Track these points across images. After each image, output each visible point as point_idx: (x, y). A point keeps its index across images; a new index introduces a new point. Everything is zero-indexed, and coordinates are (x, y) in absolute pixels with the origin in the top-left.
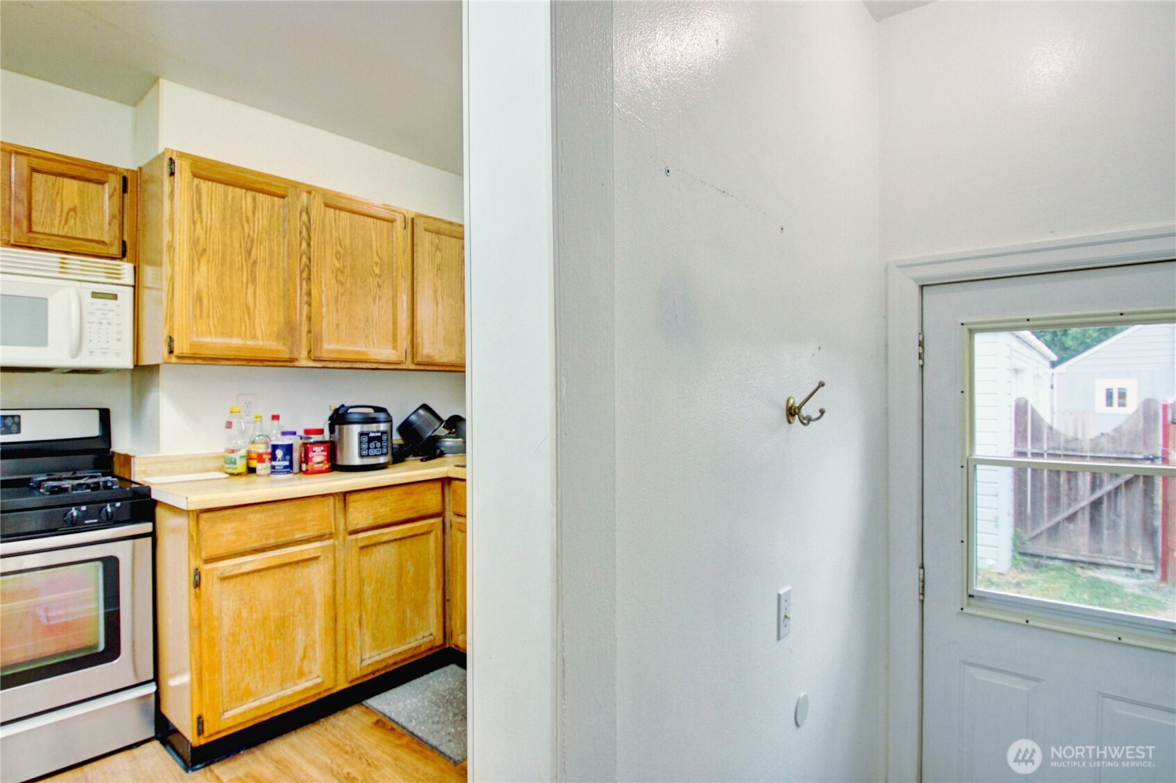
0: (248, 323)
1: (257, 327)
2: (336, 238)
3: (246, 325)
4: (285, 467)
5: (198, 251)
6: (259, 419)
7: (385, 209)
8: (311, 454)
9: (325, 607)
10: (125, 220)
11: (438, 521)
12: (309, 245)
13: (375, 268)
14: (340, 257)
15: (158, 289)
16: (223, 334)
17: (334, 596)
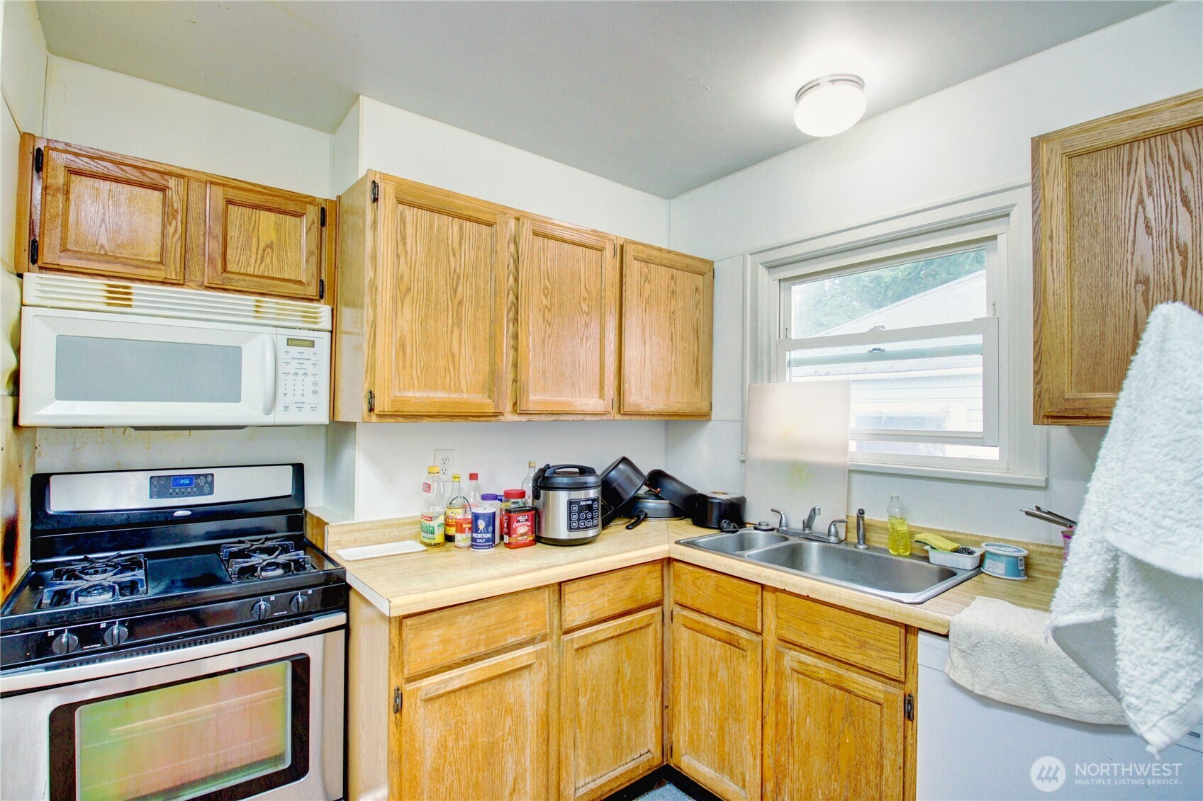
0: (452, 372)
1: (462, 377)
2: (544, 272)
3: (450, 375)
4: (488, 540)
5: (402, 291)
6: (458, 480)
7: (593, 235)
8: (515, 525)
9: (537, 727)
10: (323, 257)
11: (657, 610)
12: (516, 280)
13: (582, 304)
14: (548, 293)
15: (359, 334)
16: (427, 387)
17: (547, 710)
